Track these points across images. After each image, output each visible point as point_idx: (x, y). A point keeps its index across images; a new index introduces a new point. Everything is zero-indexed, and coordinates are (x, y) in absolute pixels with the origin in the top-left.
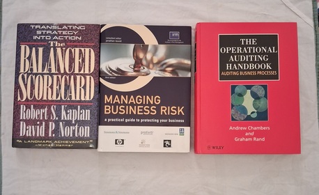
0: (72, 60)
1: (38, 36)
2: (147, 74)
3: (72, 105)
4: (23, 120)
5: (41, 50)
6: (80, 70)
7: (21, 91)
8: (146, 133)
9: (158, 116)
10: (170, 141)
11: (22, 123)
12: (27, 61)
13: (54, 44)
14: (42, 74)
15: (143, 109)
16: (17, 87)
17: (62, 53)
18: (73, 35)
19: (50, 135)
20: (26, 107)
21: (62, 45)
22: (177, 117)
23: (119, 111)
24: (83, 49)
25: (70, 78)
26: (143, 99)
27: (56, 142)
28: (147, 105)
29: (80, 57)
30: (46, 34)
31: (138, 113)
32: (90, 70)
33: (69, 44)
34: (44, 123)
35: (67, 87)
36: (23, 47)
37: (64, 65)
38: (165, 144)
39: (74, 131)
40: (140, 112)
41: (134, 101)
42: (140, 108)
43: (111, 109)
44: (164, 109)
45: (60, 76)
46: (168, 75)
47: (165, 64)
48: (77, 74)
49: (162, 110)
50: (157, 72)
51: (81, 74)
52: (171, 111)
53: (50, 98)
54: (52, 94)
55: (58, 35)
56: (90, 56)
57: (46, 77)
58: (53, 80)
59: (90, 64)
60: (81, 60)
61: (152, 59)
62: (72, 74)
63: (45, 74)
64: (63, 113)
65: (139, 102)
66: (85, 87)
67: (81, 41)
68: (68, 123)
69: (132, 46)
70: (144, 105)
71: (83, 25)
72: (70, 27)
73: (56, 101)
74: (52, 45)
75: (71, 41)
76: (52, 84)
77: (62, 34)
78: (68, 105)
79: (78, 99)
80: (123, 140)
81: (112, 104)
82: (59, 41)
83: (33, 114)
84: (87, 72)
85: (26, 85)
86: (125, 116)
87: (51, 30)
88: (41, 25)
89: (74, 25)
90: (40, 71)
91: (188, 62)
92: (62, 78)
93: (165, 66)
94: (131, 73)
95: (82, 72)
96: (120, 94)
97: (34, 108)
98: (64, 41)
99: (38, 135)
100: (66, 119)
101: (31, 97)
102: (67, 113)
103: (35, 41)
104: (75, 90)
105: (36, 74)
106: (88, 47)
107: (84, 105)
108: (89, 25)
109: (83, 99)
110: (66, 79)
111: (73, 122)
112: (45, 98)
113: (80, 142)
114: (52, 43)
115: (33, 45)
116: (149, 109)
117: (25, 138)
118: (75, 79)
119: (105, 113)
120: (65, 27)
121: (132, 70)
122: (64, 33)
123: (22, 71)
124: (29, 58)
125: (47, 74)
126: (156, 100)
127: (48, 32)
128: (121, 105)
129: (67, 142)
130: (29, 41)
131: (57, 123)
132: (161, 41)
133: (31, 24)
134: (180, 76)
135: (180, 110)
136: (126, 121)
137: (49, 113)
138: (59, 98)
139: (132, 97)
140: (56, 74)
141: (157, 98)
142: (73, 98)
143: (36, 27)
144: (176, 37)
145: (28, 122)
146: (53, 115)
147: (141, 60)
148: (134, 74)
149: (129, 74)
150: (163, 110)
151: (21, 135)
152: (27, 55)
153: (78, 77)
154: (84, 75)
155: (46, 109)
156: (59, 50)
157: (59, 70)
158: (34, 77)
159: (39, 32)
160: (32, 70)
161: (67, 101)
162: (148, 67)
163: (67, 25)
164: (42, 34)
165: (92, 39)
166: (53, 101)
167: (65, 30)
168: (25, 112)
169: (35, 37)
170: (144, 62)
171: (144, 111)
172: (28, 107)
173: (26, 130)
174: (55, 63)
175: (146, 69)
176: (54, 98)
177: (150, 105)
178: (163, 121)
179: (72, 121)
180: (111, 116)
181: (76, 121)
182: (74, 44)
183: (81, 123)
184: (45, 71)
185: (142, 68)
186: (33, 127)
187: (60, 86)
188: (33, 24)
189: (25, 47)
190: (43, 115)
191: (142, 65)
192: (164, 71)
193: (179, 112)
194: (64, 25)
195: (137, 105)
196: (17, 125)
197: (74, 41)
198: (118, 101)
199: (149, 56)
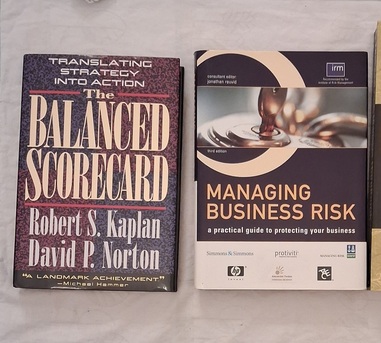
0: (127, 125)
1: (63, 78)
2: (285, 144)
3: (127, 210)
4: (34, 237)
5: (68, 104)
6: (142, 145)
7: (31, 183)
8: (284, 254)
9: (307, 222)
10: (329, 269)
11: (32, 241)
12: (43, 126)
13: (94, 94)
14: (71, 151)
15: (278, 209)
16: (23, 174)
17: (109, 112)
18: (129, 78)
19: (86, 265)
20: (41, 212)
21: (108, 96)
22: (341, 223)
23: (234, 213)
24: (147, 105)
25: (123, 158)
26: (277, 190)
27: (96, 278)
28: (286, 202)
29: (142, 119)
30: (78, 76)
31: (270, 218)
32: (160, 145)
33: (121, 95)
34: (74, 242)
35: (118, 176)
36: (34, 99)
37: (113, 135)
38: (319, 274)
39: (130, 259)
40: (273, 215)
41: (261, 195)
42: (273, 208)
43: (219, 211)
44: (317, 209)
45: (104, 156)
46: (324, 145)
47: (319, 123)
48: (137, 152)
49: (313, 212)
50: (304, 139)
51: (145, 153)
52: (330, 213)
53: (85, 196)
54: (90, 189)
55: (101, 78)
56: (161, 119)
57: (77, 156)
58: (91, 163)
59: (160, 134)
60: (143, 126)
61: (294, 116)
62: (127, 151)
63: (76, 150)
64: (111, 224)
65: (271, 195)
66: (150, 177)
67: (145, 89)
68: (119, 244)
69: (256, 91)
70: (280, 203)
71: (148, 59)
72: (124, 63)
73: (98, 202)
74: (89, 96)
75: (125, 89)
76: (90, 170)
77: (108, 76)
78: (119, 210)
79: (138, 198)
80: (242, 268)
81: (222, 201)
82: (103, 90)
83: (54, 225)
84: (155, 148)
85: (40, 171)
86: (246, 223)
87: (88, 67)
88: (70, 57)
89: (132, 59)
90: (67, 145)
91: (361, 120)
92: (108, 158)
93: (318, 128)
94: (255, 142)
95: (146, 148)
96: (235, 181)
97: (55, 214)
98: (113, 89)
99: (62, 265)
100: (115, 235)
101: (50, 193)
102: (117, 225)
103: (57, 87)
104: (133, 182)
105: (59, 151)
106: (157, 100)
107: (149, 210)
108: (159, 60)
109: (147, 199)
110: (115, 160)
111: (129, 242)
112: (76, 196)
113: (142, 279)
114: (89, 91)
115: (54, 95)
116: (290, 209)
117: (38, 270)
118: (133, 162)
119: (209, 217)
120: (114, 63)
121: (257, 137)
122: (113, 73)
123: (32, 143)
124: (47, 119)
125: (81, 150)
126: (303, 193)
127: (81, 71)
128: (237, 202)
129: (117, 278)
130: (46, 88)
131: (98, 243)
132: (310, 80)
133: (49, 56)
134: (347, 146)
135: (348, 211)
136: (248, 231)
137: (85, 224)
138: (102, 197)
139: (258, 186)
140: (97, 151)
141: (305, 189)
142: (129, 198)
143: (60, 61)
144: (340, 73)
145: (45, 240)
146: (91, 229)
147: (273, 117)
148: (261, 143)
149: (252, 144)
150: (316, 211)
151: (31, 264)
152: (43, 115)
153: (139, 158)
154: (150, 154)
155: (78, 217)
156: (103, 106)
157: (102, 143)
158: (55, 156)
159: (65, 71)
160: (51, 142)
161: (117, 202)
162: (287, 130)
163: (117, 58)
164: (71, 75)
165: (164, 86)
166: (91, 202)
167: (113, 67)
168: (39, 221)
169: (57, 81)
170: (279, 121)
171: (280, 213)
172: (44, 212)
173: (41, 254)
174: (96, 130)
175: (283, 135)
176: (94, 196)
177: (291, 201)
178: (316, 231)
179: (126, 239)
180: (220, 223)
181: (135, 240)
182: (132, 95)
183: (144, 244)
184: (77, 146)
185: (275, 132)
186: (54, 249)
187: (104, 174)
188: (54, 56)
189: (39, 99)
190: (73, 228)
191: (276, 126)
192: (317, 137)
193: (345, 213)
194: (112, 58)
195: (267, 202)
196: (22, 244)
197: (132, 90)
198: (232, 195)
199: (288, 110)
